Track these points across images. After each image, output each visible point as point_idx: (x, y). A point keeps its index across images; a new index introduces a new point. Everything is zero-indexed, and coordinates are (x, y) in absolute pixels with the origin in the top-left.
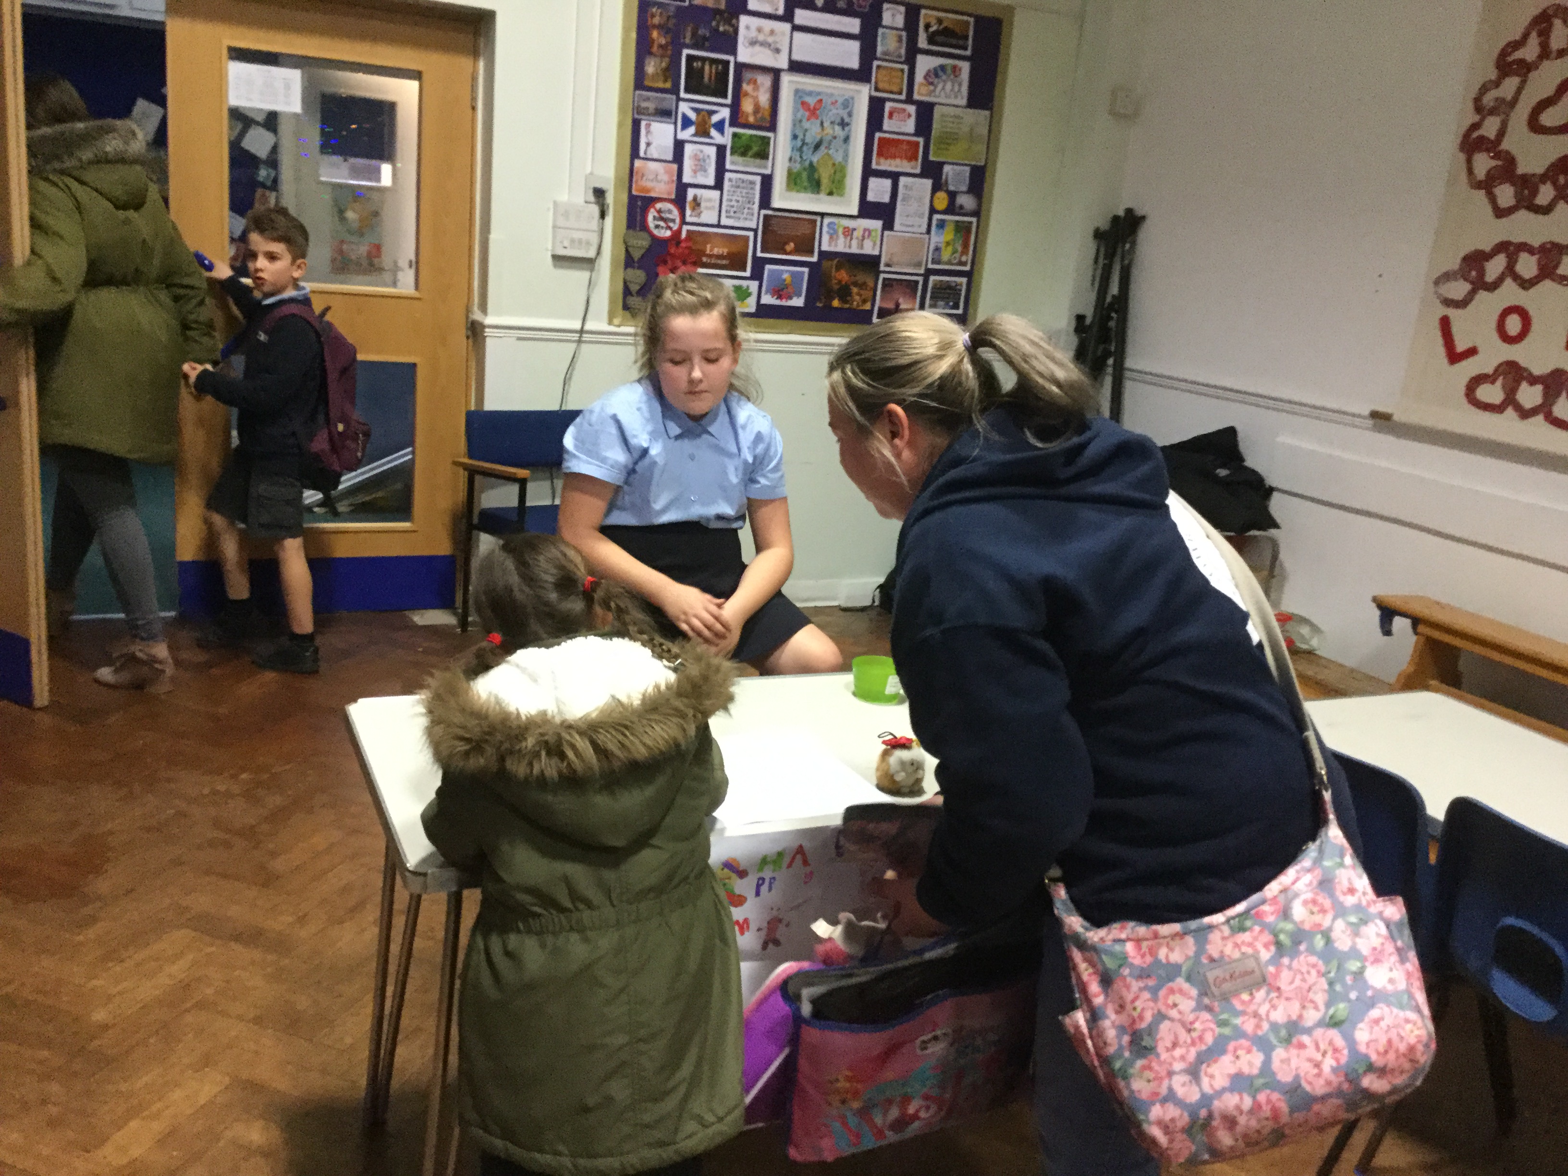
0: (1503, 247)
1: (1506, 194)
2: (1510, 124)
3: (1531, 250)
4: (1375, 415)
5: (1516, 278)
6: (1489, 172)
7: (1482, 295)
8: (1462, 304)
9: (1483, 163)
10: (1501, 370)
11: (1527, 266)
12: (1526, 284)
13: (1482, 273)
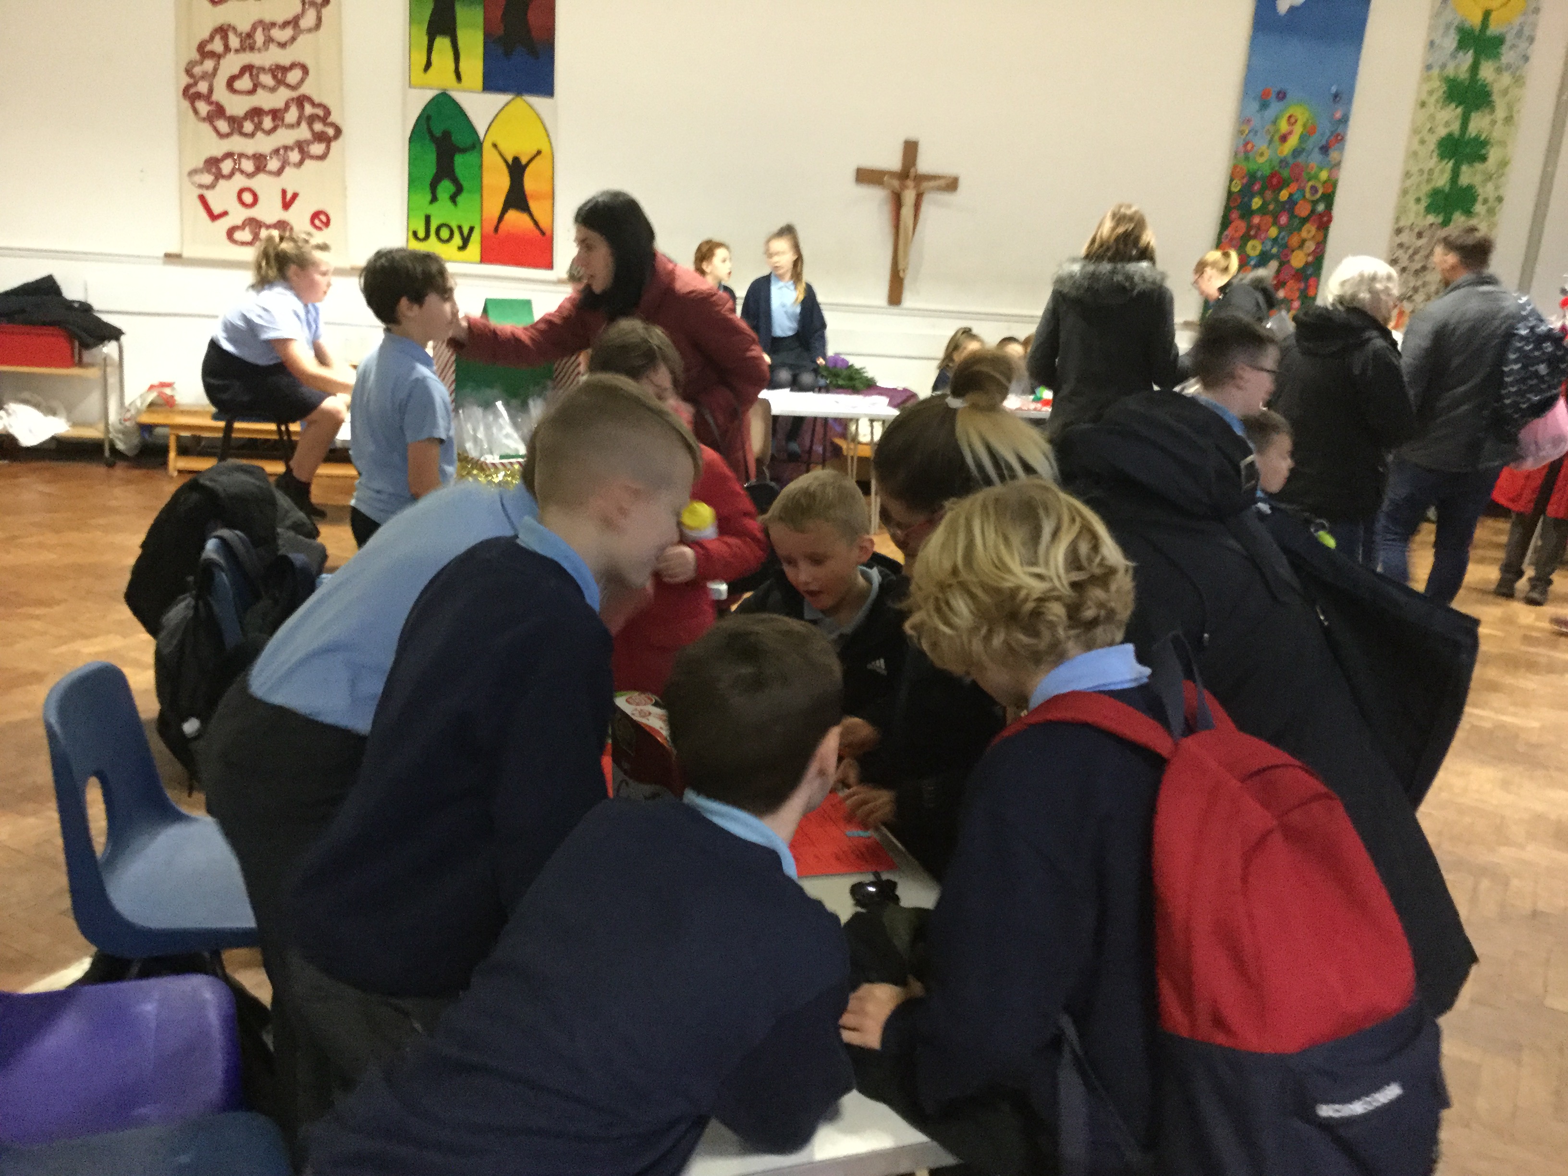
0: (229, 155)
1: (223, 126)
2: (215, 84)
3: (247, 157)
4: (168, 256)
5: (242, 172)
6: (208, 113)
7: (222, 183)
8: (212, 186)
9: (203, 108)
10: (247, 222)
11: (248, 166)
12: (250, 176)
13: (219, 169)
